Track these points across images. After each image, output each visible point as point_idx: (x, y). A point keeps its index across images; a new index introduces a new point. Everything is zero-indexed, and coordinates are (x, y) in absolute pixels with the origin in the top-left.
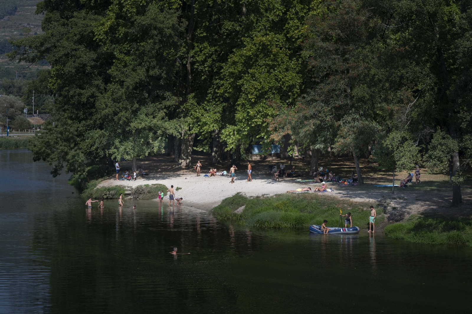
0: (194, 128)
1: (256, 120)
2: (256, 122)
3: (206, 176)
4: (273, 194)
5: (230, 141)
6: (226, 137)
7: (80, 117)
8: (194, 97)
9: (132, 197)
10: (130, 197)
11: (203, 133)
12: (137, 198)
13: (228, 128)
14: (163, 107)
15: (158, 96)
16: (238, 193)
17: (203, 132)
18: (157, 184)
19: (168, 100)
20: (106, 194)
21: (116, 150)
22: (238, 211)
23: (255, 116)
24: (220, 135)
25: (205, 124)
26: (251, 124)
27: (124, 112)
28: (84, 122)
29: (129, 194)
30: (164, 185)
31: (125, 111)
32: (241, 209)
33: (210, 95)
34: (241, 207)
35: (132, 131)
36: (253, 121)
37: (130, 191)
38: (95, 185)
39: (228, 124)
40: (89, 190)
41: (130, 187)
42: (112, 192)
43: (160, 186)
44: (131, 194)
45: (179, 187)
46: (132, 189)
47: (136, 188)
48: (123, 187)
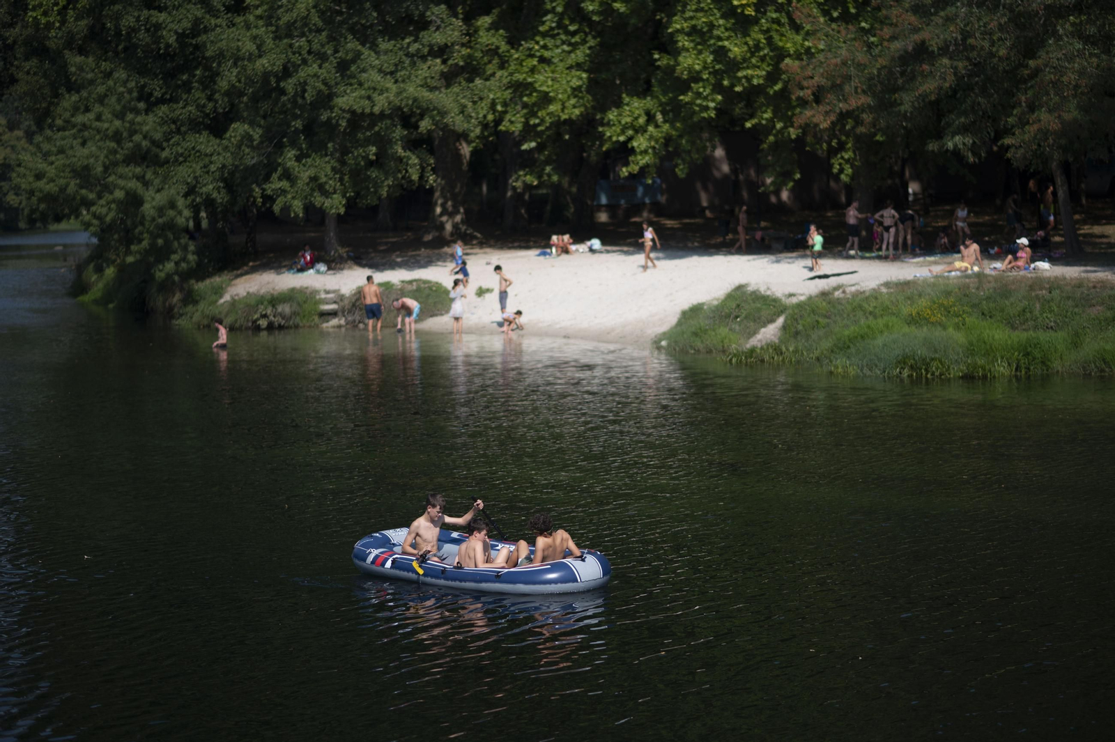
0: (508, 117)
1: (750, 72)
2: (748, 79)
3: (544, 254)
4: (878, 282)
5: (640, 143)
6: (623, 132)
7: (151, 94)
8: (495, 26)
9: (343, 322)
10: (334, 322)
11: (539, 128)
12: (360, 322)
13: (627, 105)
14: (426, 50)
15: (409, 19)
16: (740, 288)
17: (539, 125)
18: (415, 280)
19: (438, 28)
20: (265, 316)
21: (284, 184)
22: (760, 341)
23: (745, 60)
24: (600, 129)
25: (546, 99)
26: (733, 86)
27: (314, 65)
28: (164, 109)
29: (333, 314)
30: (437, 283)
31: (319, 62)
32: (770, 333)
33: (549, 17)
34: (764, 325)
35: (338, 125)
36: (740, 74)
37: (335, 302)
38: (219, 291)
39: (627, 95)
40: (201, 306)
41: (334, 292)
42: (285, 309)
43: (426, 285)
44: (340, 314)
45: (485, 286)
46: (342, 297)
47: (355, 294)
48: (311, 293)
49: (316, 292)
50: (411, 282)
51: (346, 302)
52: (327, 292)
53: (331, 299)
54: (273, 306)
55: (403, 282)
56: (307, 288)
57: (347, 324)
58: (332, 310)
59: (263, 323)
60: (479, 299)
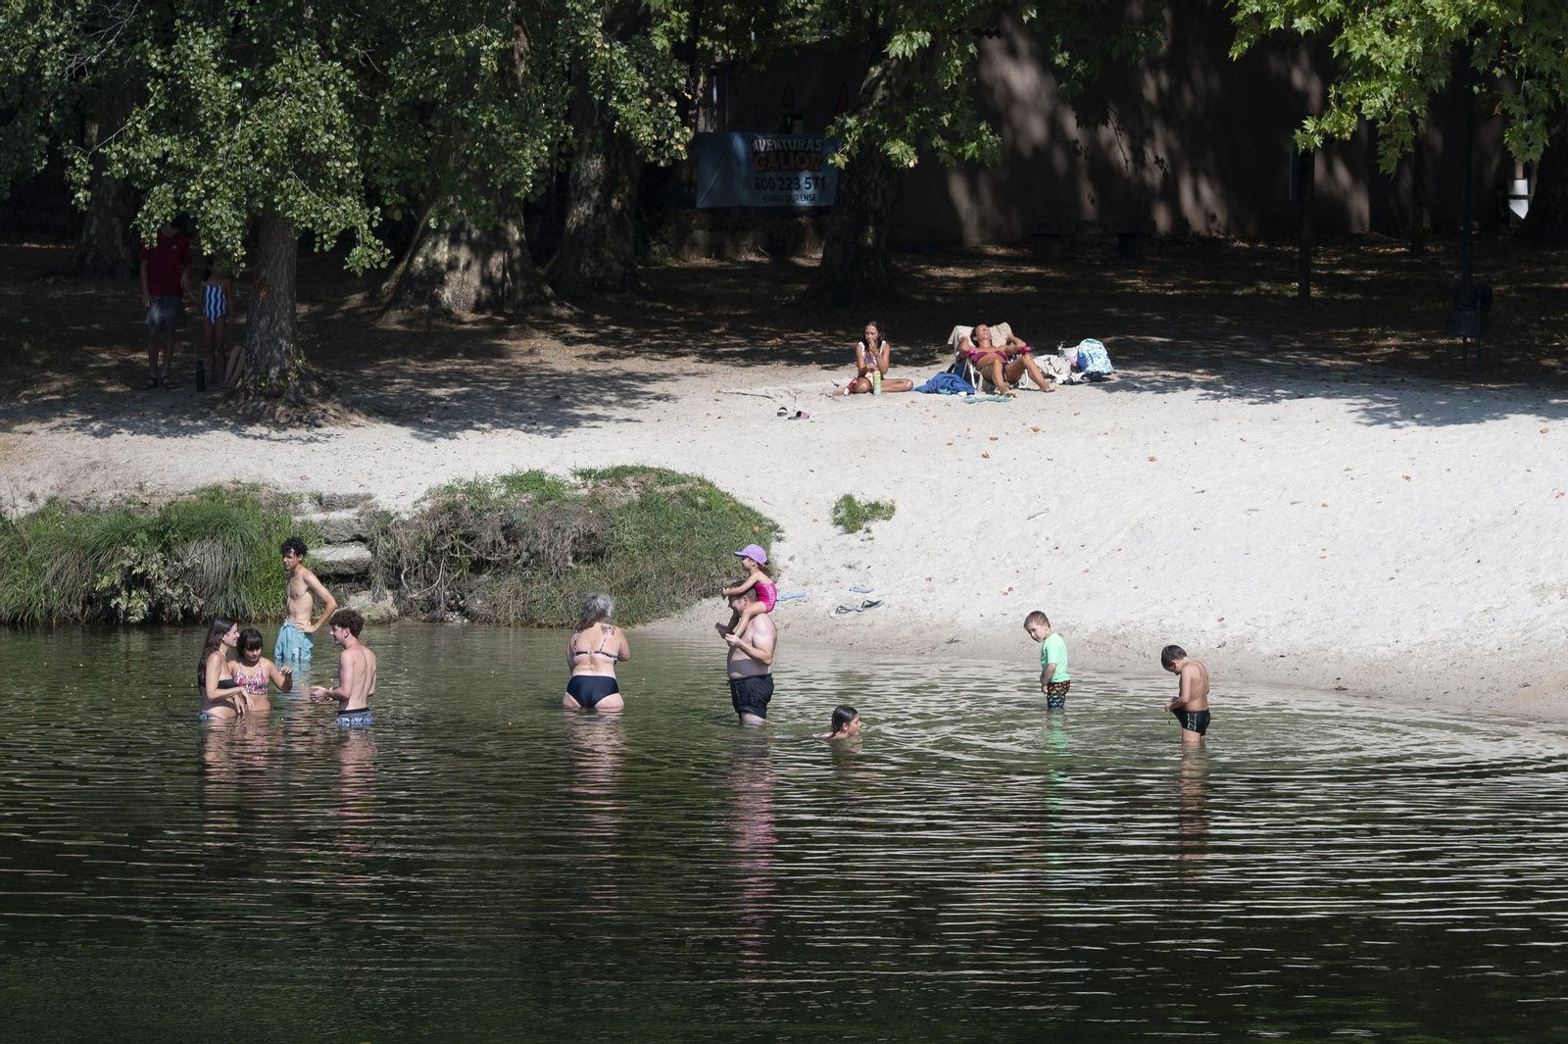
9: (391, 604)
18: (629, 472)
20: (139, 582)
29: (354, 579)
30: (701, 481)
37: (361, 539)
41: (349, 502)
42: (205, 556)
43: (673, 489)
44: (378, 578)
45: (863, 498)
46: (385, 523)
47: (433, 515)
48: (274, 506)
49: (285, 502)
50: (618, 474)
51: (405, 539)
52: (323, 503)
53: (347, 525)
54: (167, 548)
55: (586, 474)
56: (255, 488)
57: (405, 613)
58: (350, 564)
59: (137, 605)
60: (853, 539)
